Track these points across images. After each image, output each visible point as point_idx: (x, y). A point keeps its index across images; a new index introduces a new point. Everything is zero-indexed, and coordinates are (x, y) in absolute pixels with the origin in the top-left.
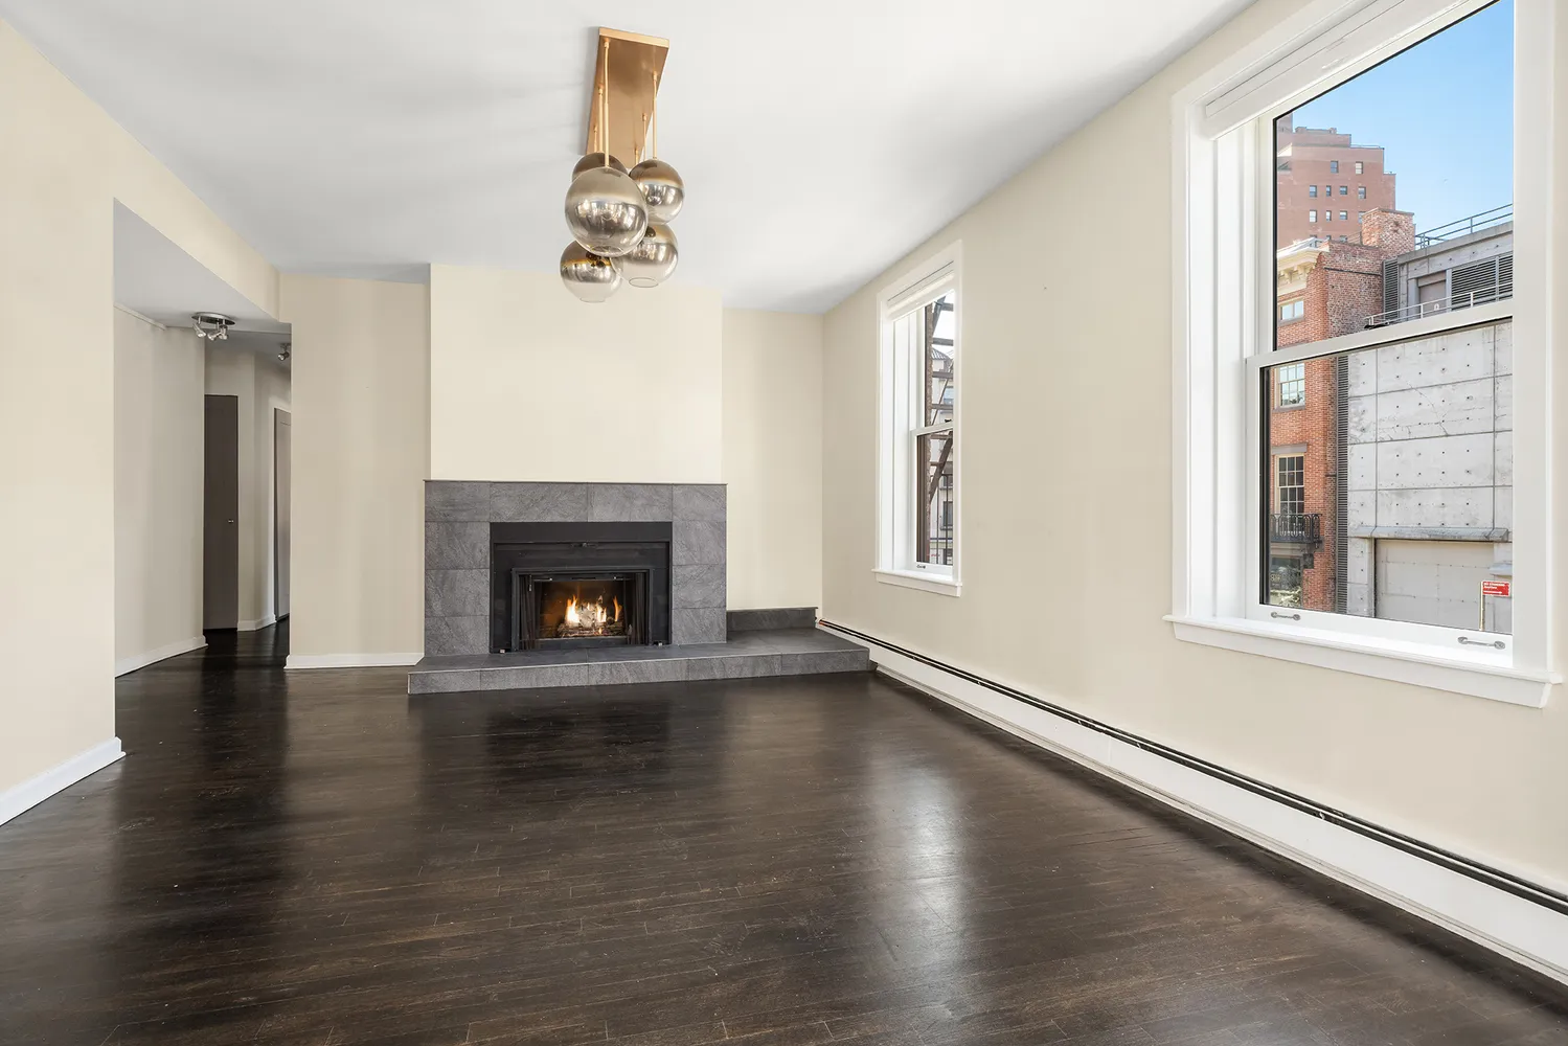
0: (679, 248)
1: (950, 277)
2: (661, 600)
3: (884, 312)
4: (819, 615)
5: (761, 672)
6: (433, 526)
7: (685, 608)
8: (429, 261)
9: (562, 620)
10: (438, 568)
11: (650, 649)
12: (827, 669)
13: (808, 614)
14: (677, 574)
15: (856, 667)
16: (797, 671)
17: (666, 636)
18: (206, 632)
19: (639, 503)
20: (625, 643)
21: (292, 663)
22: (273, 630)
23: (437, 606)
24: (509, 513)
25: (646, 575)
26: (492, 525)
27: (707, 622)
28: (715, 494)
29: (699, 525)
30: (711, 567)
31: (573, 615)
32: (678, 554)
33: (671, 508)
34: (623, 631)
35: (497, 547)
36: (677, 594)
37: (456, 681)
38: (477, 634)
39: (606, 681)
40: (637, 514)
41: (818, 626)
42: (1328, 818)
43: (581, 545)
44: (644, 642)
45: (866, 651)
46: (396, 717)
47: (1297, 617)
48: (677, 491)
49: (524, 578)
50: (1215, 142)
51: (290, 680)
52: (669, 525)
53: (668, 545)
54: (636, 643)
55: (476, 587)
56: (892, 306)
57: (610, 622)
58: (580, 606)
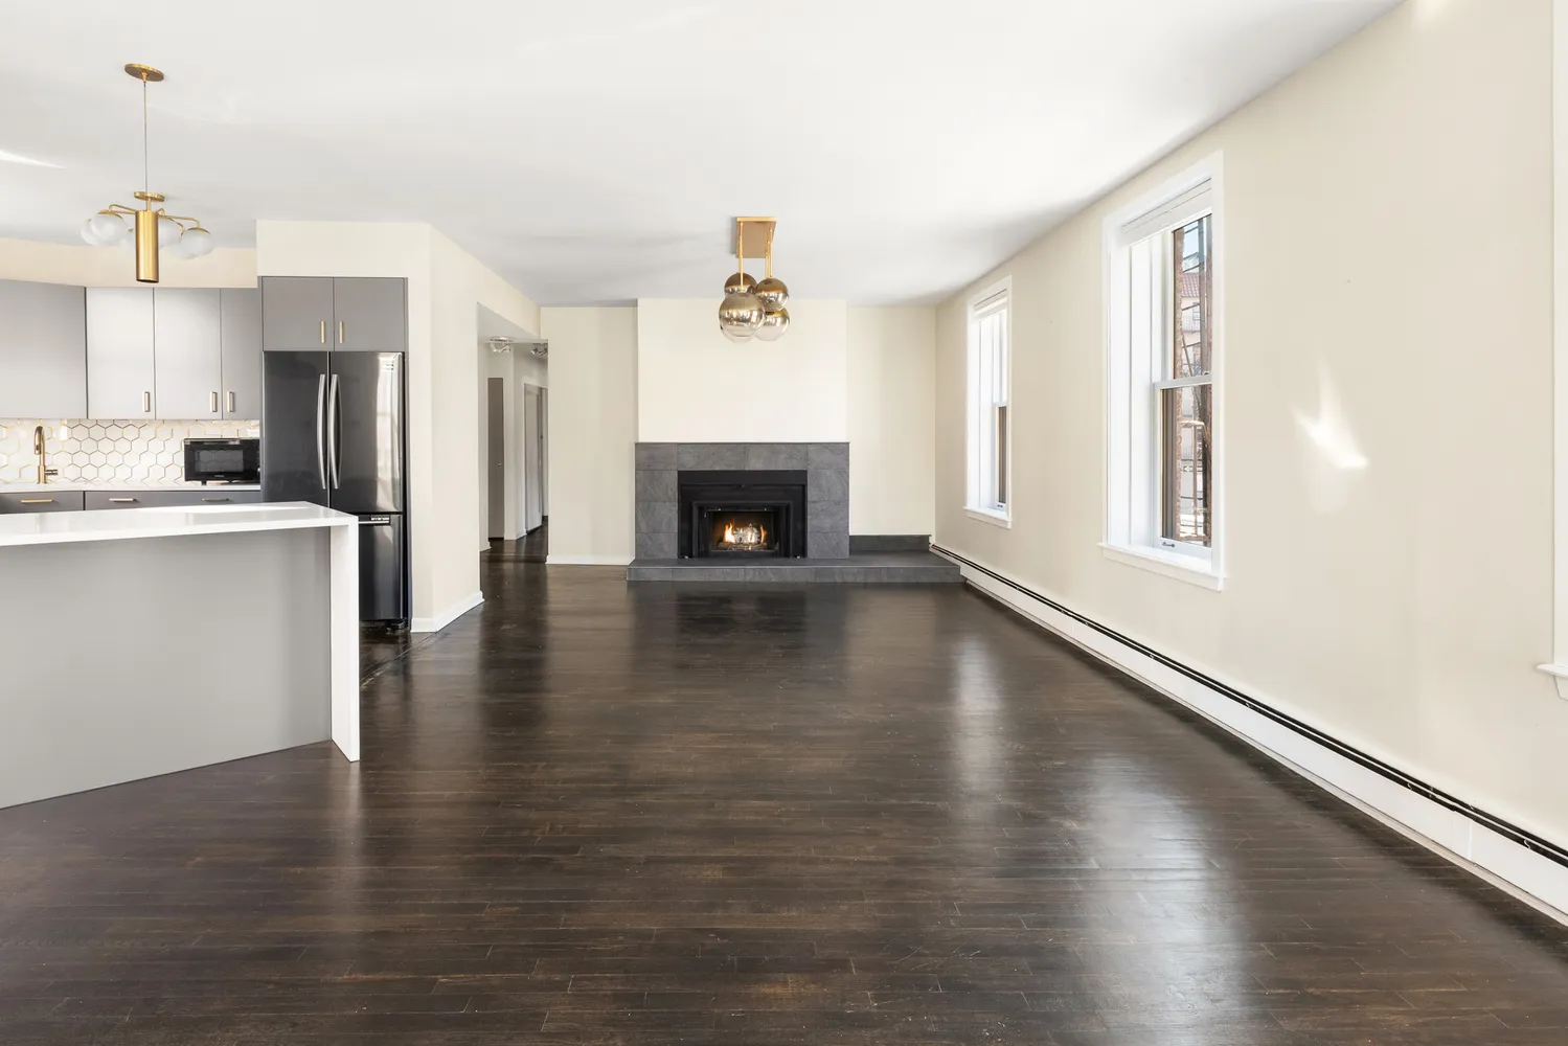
0: (790, 315)
1: (1004, 300)
2: (799, 526)
3: (972, 313)
4: (932, 541)
5: (872, 579)
6: (641, 473)
7: (818, 532)
8: (635, 297)
9: (722, 539)
10: (644, 502)
11: (791, 560)
12: (924, 579)
13: (923, 540)
14: (810, 508)
15: (950, 579)
16: (899, 580)
17: (803, 551)
18: (490, 539)
19: (782, 456)
20: (774, 555)
21: (550, 560)
22: (525, 540)
23: (643, 525)
24: (690, 464)
25: (788, 508)
26: (680, 473)
27: (834, 542)
28: (841, 450)
29: (828, 473)
30: (837, 503)
31: (729, 536)
32: (812, 494)
33: (807, 459)
34: (768, 548)
35: (682, 487)
36: (811, 522)
37: (654, 574)
38: (670, 545)
39: (757, 579)
40: (781, 464)
41: (931, 550)
42: (1156, 659)
43: (740, 486)
44: (787, 555)
45: (959, 568)
46: (620, 595)
47: (1173, 546)
48: (811, 448)
49: (701, 509)
50: (1131, 249)
51: (550, 572)
52: (805, 472)
53: (804, 487)
54: (780, 556)
55: (669, 514)
56: (979, 309)
57: (759, 543)
58: (734, 529)
